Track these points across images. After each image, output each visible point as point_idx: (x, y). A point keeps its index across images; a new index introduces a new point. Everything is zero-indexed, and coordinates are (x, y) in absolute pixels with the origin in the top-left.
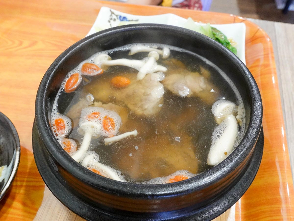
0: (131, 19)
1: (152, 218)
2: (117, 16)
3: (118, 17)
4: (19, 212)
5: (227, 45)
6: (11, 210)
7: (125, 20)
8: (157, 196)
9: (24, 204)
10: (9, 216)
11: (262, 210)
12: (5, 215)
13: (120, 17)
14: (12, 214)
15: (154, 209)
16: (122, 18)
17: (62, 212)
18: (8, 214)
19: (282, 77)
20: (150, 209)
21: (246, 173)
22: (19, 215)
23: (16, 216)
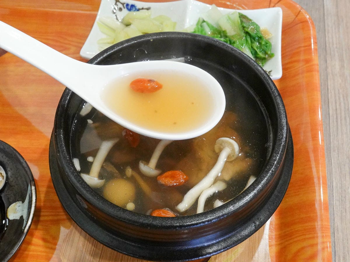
0: (141, 7)
1: (181, 246)
2: (123, 4)
3: (125, 5)
4: (41, 249)
5: (260, 39)
6: (32, 247)
7: (134, 9)
8: (185, 226)
9: (44, 240)
10: (31, 253)
11: (296, 229)
12: (26, 252)
13: (127, 5)
14: (33, 251)
15: (183, 238)
16: (129, 7)
17: (87, 245)
18: (29, 251)
19: (329, 70)
20: (179, 239)
21: (272, 196)
22: (41, 252)
23: (39, 253)
